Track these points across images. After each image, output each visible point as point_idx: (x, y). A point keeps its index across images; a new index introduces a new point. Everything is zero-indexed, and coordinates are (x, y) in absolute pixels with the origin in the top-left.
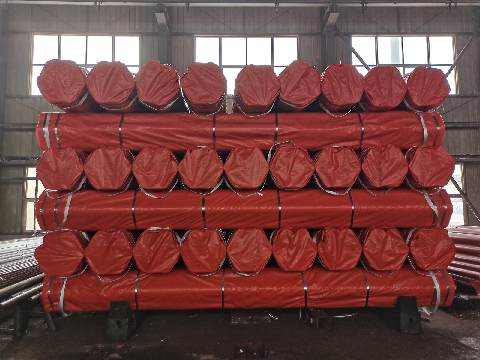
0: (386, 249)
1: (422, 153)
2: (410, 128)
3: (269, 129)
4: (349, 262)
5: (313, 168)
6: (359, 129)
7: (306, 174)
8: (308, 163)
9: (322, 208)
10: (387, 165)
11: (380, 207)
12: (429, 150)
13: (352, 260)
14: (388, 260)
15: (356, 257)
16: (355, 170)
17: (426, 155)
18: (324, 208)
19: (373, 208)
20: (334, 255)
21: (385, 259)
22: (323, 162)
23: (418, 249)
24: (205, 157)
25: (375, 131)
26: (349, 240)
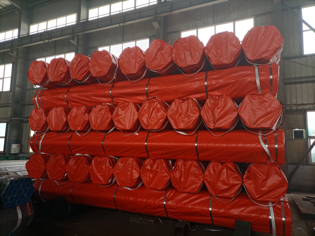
0: (221, 179)
1: (249, 99)
2: (245, 79)
3: (141, 89)
4: (194, 186)
5: (166, 115)
6: (202, 84)
7: (160, 119)
8: (163, 112)
9: (174, 144)
10: (219, 111)
11: (217, 145)
12: (256, 96)
13: (195, 185)
14: (222, 188)
15: (198, 183)
16: (195, 115)
17: (253, 101)
18: (175, 144)
19: (211, 145)
20: (182, 180)
21: (220, 187)
22: (172, 110)
23: (250, 182)
24: (103, 110)
25: (215, 84)
26: (193, 169)
